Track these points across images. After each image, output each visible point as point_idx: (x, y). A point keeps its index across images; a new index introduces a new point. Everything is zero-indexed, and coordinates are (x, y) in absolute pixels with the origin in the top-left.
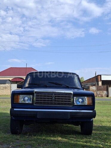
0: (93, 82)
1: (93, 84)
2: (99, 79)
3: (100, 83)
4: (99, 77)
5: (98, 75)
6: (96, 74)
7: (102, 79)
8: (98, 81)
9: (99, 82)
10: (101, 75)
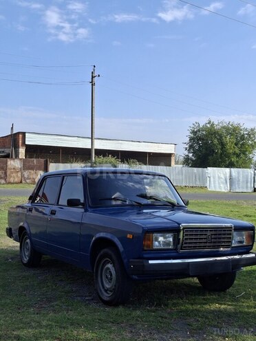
0: (4, 147)
1: (3, 152)
2: (20, 142)
3: (22, 151)
4: (21, 136)
5: (19, 133)
6: (12, 128)
7: (27, 143)
8: (16, 147)
9: (19, 147)
10: (24, 134)
